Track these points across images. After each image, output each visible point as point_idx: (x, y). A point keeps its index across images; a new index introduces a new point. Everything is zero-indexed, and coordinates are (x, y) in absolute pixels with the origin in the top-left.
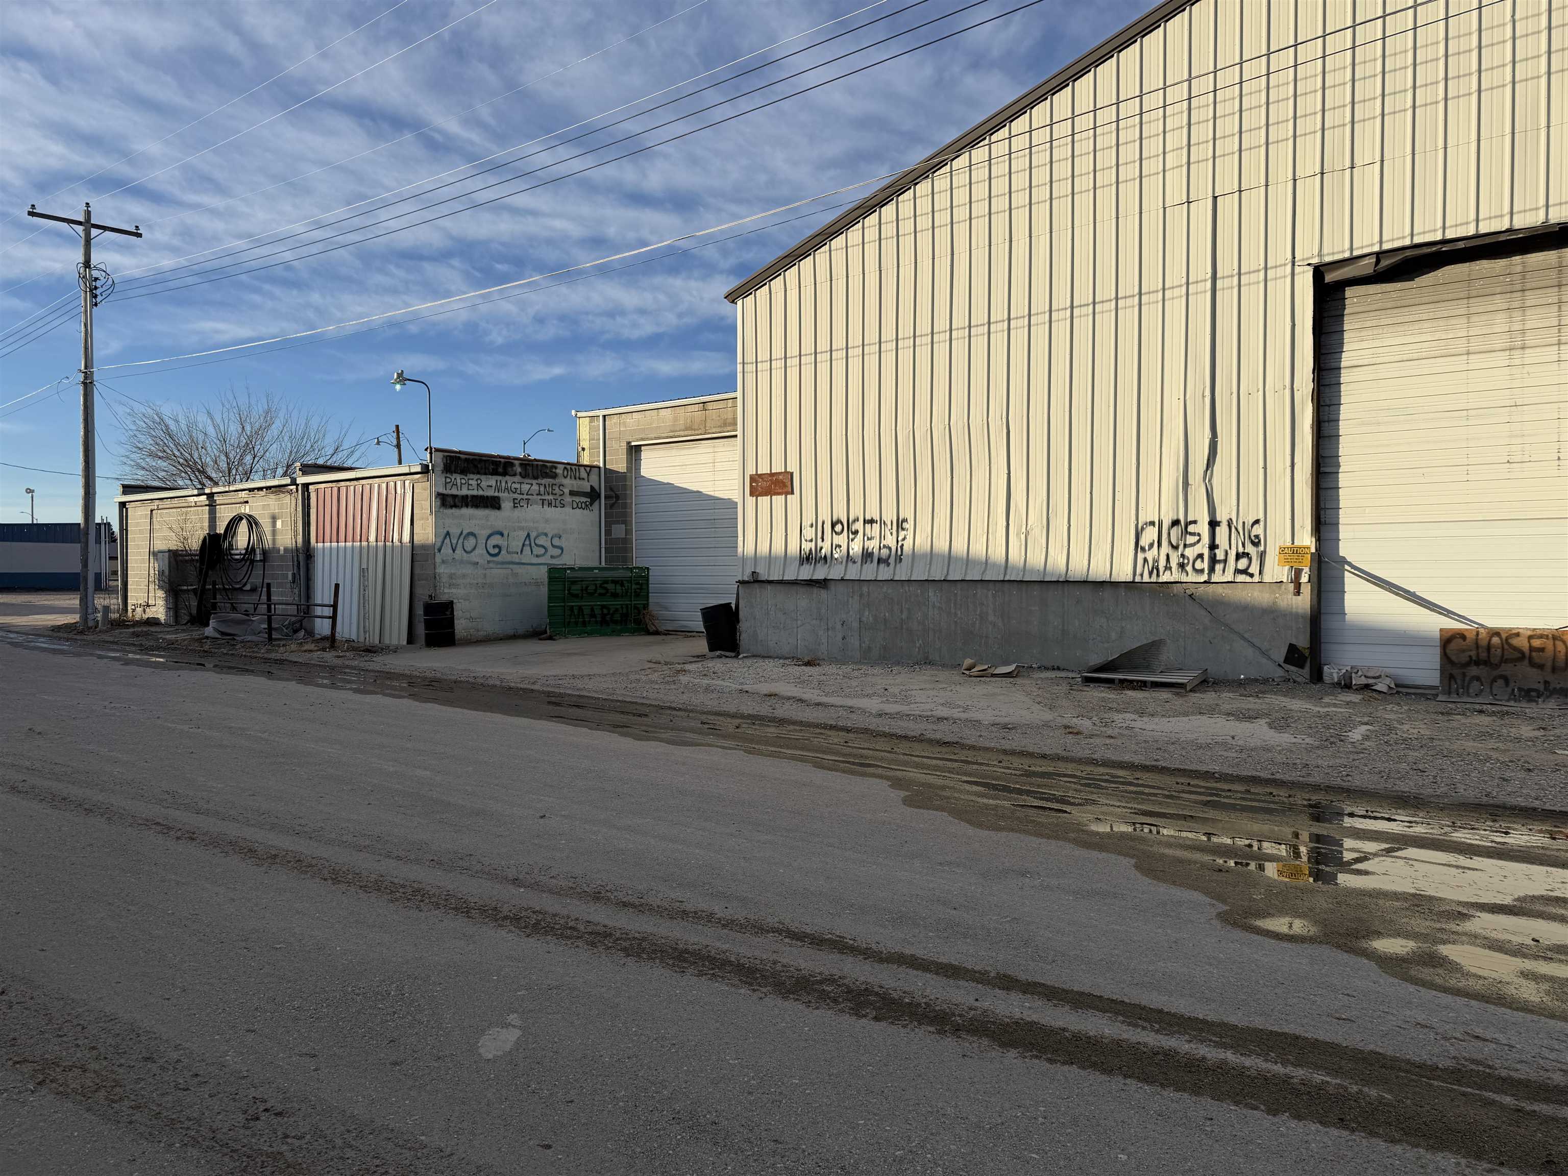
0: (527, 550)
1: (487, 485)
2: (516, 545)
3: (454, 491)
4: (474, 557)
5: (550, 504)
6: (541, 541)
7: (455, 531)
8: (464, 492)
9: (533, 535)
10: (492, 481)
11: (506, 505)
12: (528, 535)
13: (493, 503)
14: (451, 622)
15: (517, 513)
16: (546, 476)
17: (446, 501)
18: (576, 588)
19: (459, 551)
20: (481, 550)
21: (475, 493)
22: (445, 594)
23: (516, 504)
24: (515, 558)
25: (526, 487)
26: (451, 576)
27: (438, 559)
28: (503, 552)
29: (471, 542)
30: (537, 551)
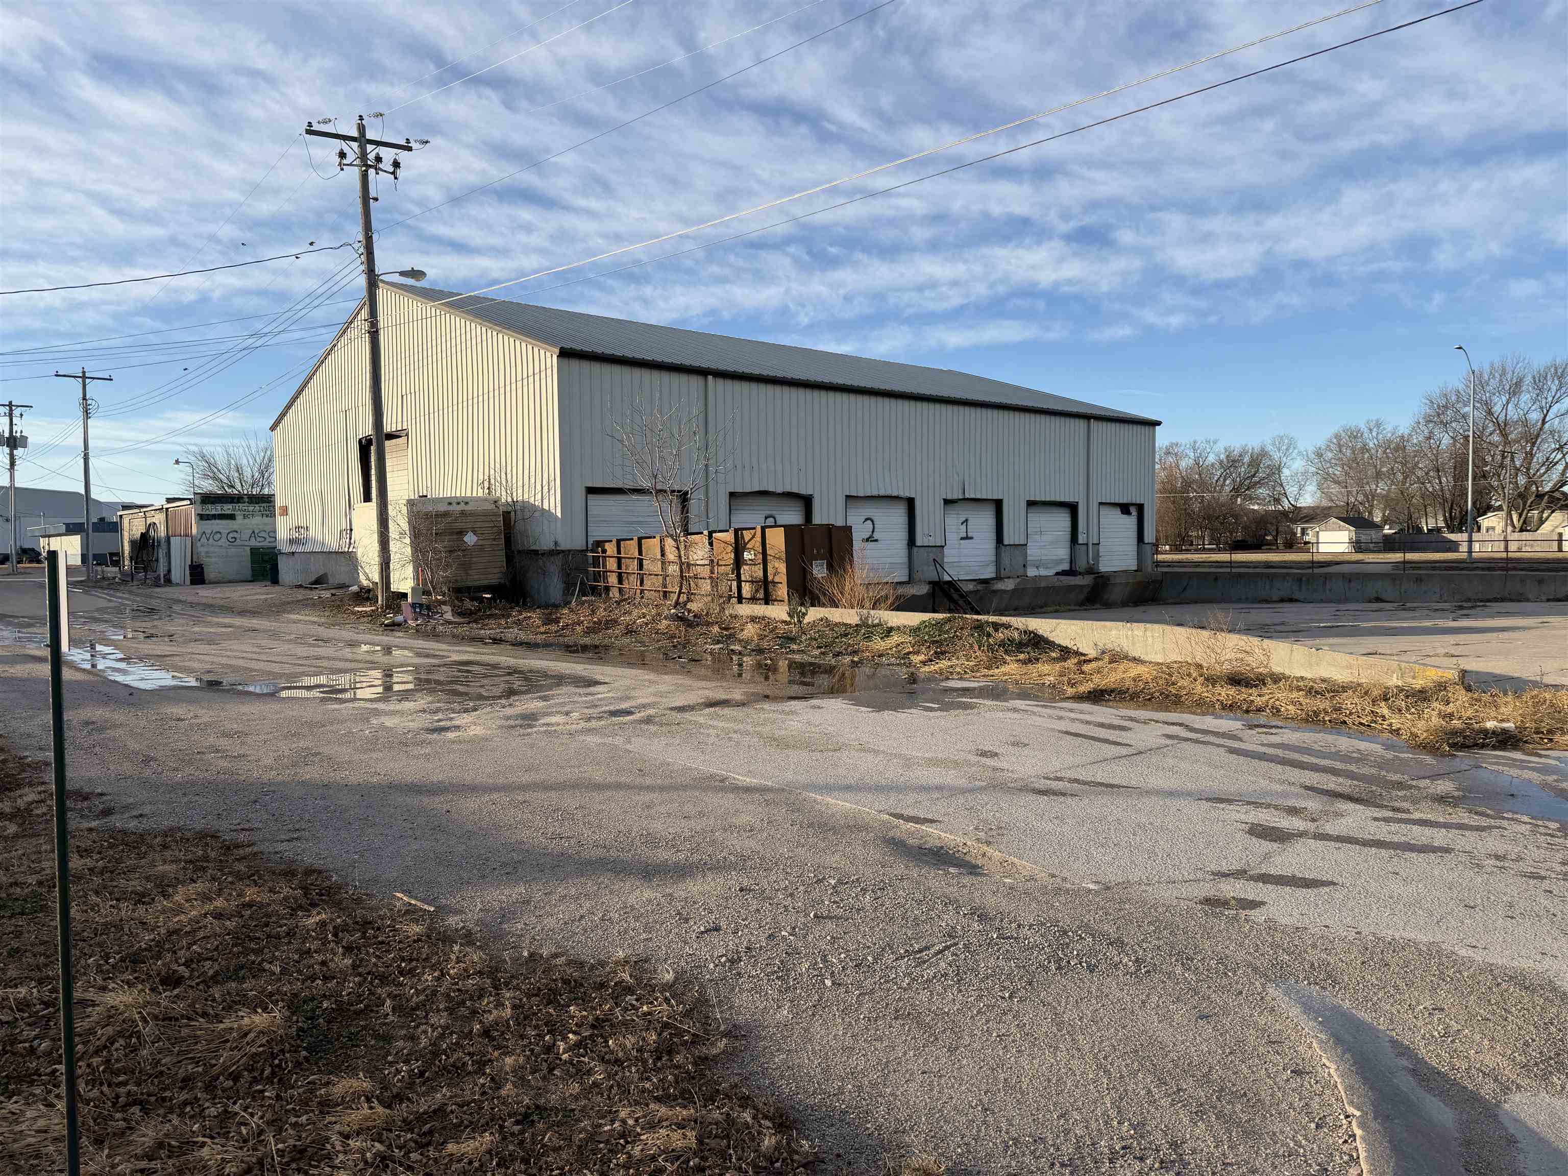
0: (253, 539)
1: (228, 508)
2: (246, 536)
3: (208, 512)
4: (220, 543)
5: (267, 516)
6: (263, 534)
7: (208, 531)
8: (214, 512)
9: (256, 532)
10: (230, 506)
11: (239, 518)
12: (253, 532)
13: (232, 517)
14: (202, 573)
15: (246, 521)
16: (265, 502)
17: (202, 517)
18: (266, 558)
19: (211, 540)
20: (224, 540)
21: (220, 512)
22: (204, 560)
23: (245, 517)
24: (246, 543)
25: (251, 508)
26: (207, 552)
27: (199, 544)
28: (238, 540)
29: (218, 536)
30: (259, 539)
